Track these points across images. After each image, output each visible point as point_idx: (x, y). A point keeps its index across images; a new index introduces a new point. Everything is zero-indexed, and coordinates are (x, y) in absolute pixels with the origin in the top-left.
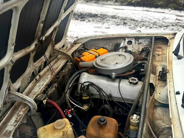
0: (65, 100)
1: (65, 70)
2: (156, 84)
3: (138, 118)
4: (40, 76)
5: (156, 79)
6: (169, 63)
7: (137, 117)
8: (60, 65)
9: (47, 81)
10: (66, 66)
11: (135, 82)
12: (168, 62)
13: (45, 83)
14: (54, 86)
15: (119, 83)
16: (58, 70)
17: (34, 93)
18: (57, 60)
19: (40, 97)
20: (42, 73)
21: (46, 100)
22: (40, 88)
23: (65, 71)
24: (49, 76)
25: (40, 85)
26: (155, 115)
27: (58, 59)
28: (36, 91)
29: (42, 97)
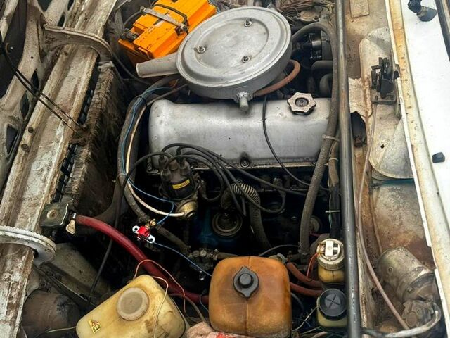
0: (127, 202)
1: (98, 94)
2: (367, 112)
3: (339, 252)
4: (31, 131)
5: (365, 91)
6: (397, 33)
7: (336, 249)
8: (79, 81)
9: (58, 151)
10: (97, 78)
11: (306, 109)
12: (391, 31)
13: (55, 160)
14: (82, 159)
15: (264, 119)
16: (78, 101)
17: (33, 202)
18: (65, 57)
19: (53, 215)
20: (34, 120)
21: (73, 223)
22: (45, 181)
23: (101, 96)
24: (60, 130)
25: (42, 170)
26: (377, 210)
27: (66, 54)
28: (37, 194)
29: (60, 215)
